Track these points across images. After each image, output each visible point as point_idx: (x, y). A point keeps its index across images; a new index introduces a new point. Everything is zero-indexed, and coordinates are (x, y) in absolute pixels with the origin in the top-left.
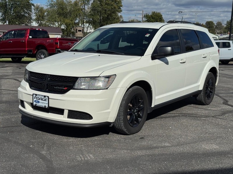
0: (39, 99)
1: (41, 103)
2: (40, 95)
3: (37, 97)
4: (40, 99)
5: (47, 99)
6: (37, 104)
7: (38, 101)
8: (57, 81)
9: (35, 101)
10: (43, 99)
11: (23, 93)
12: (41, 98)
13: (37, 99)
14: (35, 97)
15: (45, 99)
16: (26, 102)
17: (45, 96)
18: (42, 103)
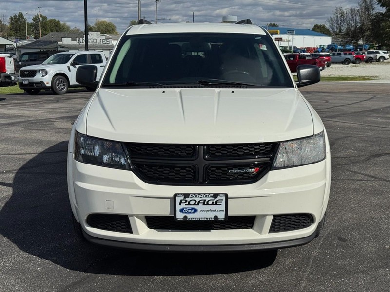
0: (194, 204)
1: (201, 211)
2: (199, 194)
3: (188, 199)
4: (199, 203)
5: (224, 201)
6: (189, 216)
7: (192, 209)
8: (230, 156)
9: (182, 211)
10: (210, 203)
11: (131, 198)
12: (202, 202)
13: (189, 204)
14: (181, 200)
15: (217, 202)
16: (138, 216)
17: (215, 195)
18: (207, 211)
